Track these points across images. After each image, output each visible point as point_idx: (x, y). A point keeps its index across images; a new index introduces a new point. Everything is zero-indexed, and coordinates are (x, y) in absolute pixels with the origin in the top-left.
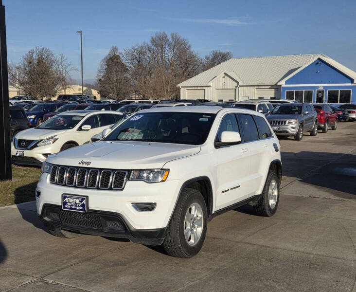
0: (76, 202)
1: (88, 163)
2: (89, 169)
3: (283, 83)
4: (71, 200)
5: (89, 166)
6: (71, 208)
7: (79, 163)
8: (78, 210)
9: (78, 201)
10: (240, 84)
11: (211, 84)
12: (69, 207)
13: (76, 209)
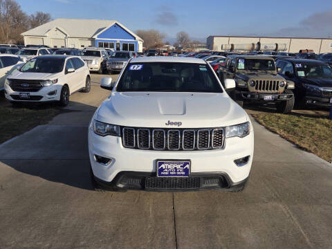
0: (175, 168)
1: (179, 124)
2: (182, 130)
3: (95, 37)
4: (170, 166)
5: (180, 127)
6: (170, 175)
7: (166, 124)
8: (179, 175)
9: (178, 167)
10: (68, 36)
11: (47, 35)
12: (167, 173)
13: (176, 175)
